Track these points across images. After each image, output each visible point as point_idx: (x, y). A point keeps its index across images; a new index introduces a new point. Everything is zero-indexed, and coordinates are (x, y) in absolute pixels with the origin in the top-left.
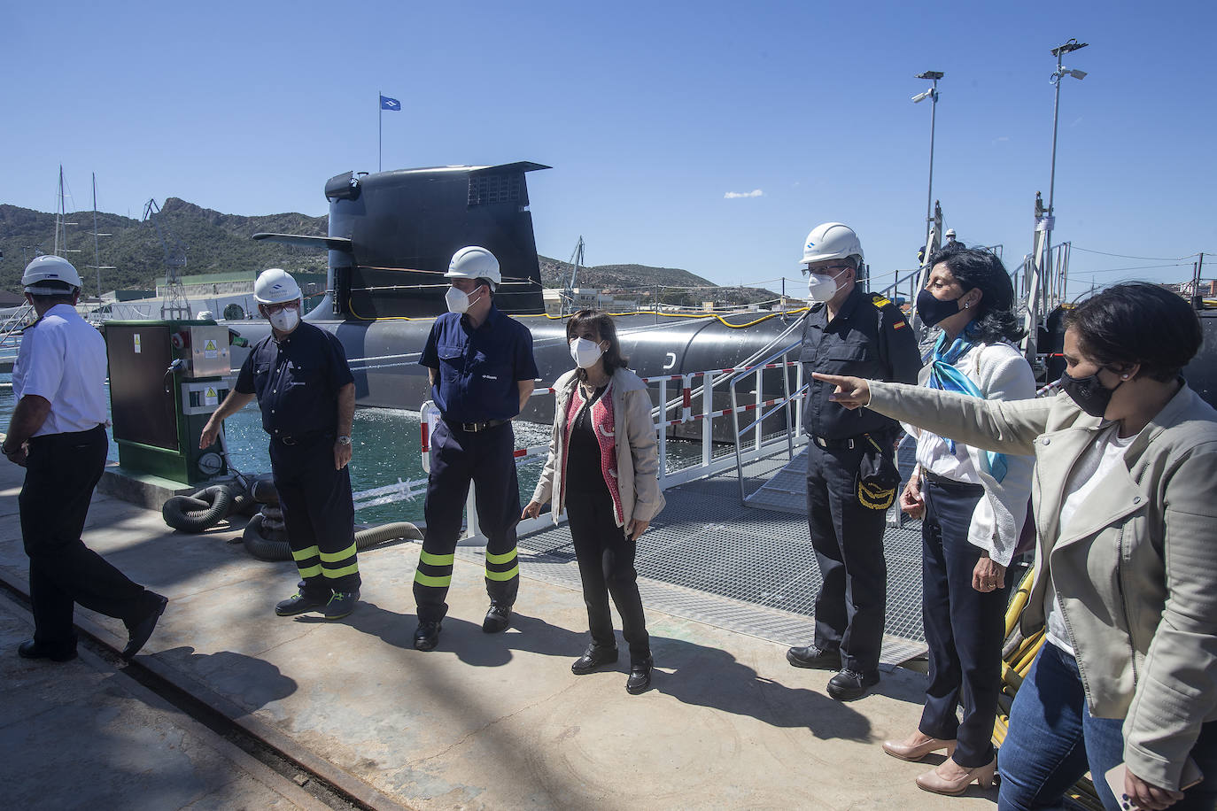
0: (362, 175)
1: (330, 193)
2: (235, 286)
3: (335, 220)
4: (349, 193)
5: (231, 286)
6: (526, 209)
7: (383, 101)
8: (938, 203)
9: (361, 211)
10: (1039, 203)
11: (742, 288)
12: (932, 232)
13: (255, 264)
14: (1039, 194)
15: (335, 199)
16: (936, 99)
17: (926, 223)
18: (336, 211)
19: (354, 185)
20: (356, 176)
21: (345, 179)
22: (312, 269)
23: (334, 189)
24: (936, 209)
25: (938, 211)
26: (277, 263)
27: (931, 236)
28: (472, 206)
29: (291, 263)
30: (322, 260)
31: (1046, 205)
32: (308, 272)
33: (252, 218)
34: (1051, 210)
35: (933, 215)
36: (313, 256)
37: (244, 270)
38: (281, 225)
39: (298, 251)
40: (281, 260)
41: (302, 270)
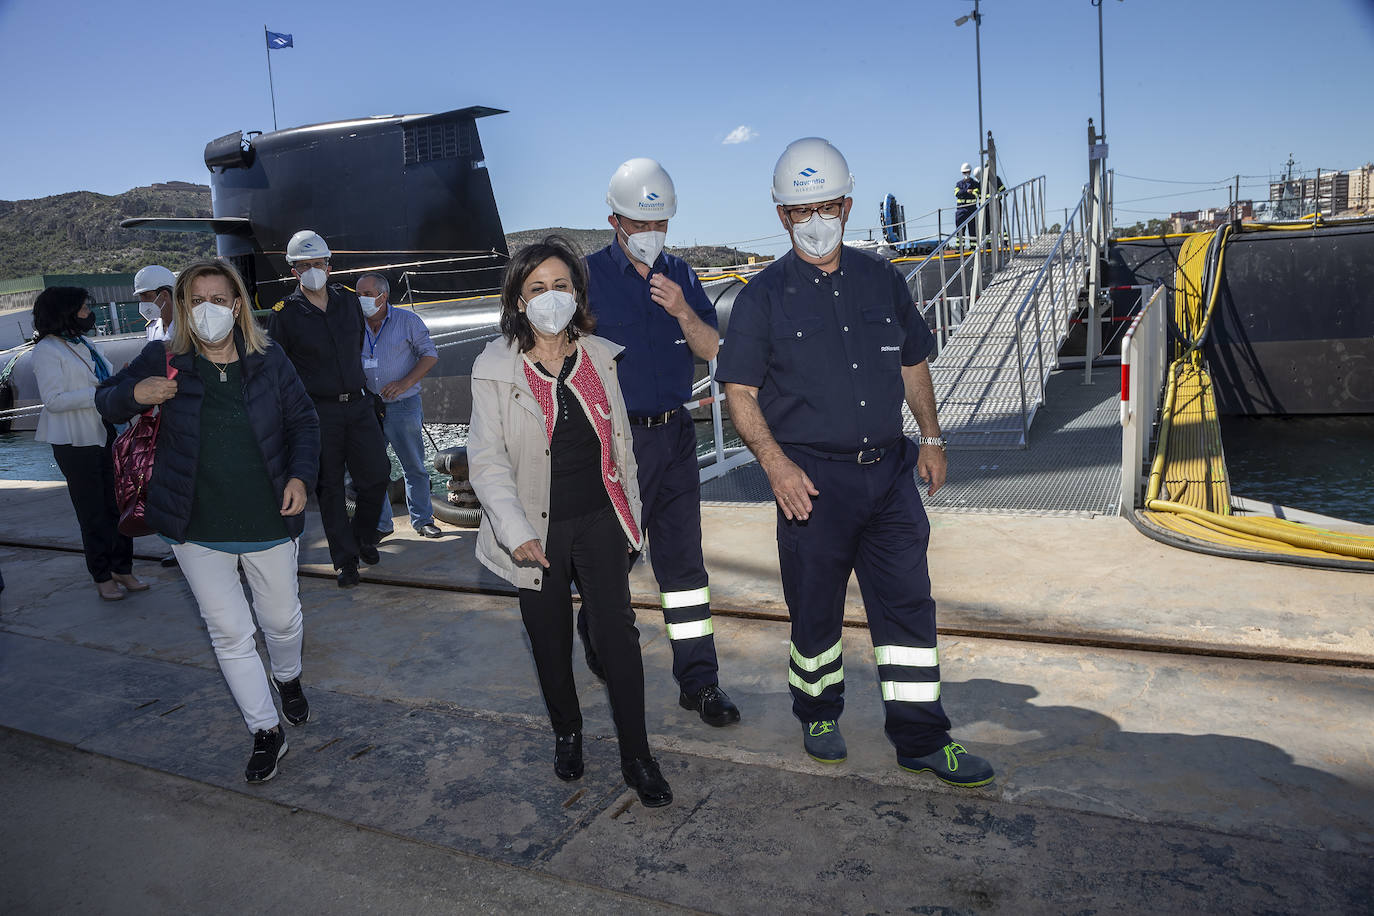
0: (254, 136)
1: (213, 160)
2: (15, 299)
3: (221, 196)
4: (239, 159)
5: (9, 299)
6: (480, 165)
7: (271, 39)
8: (990, 133)
9: (261, 182)
10: (1091, 130)
11: (697, 248)
12: (987, 166)
13: (34, 267)
14: (1091, 121)
15: (220, 169)
16: (979, 23)
17: (980, 156)
18: (222, 186)
19: (246, 149)
20: (246, 137)
21: (234, 141)
22: (118, 267)
23: (216, 155)
24: (989, 140)
25: (991, 142)
26: (67, 263)
27: (986, 170)
28: (410, 165)
29: (87, 262)
30: (131, 254)
31: (1098, 133)
32: (113, 272)
33: (21, 203)
34: (1102, 137)
35: (986, 148)
36: (118, 249)
37: (20, 277)
38: (66, 210)
39: (95, 244)
40: (73, 258)
41: (104, 270)
